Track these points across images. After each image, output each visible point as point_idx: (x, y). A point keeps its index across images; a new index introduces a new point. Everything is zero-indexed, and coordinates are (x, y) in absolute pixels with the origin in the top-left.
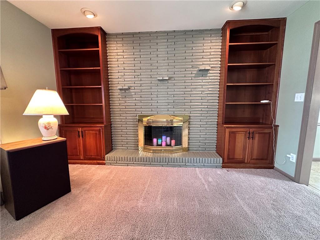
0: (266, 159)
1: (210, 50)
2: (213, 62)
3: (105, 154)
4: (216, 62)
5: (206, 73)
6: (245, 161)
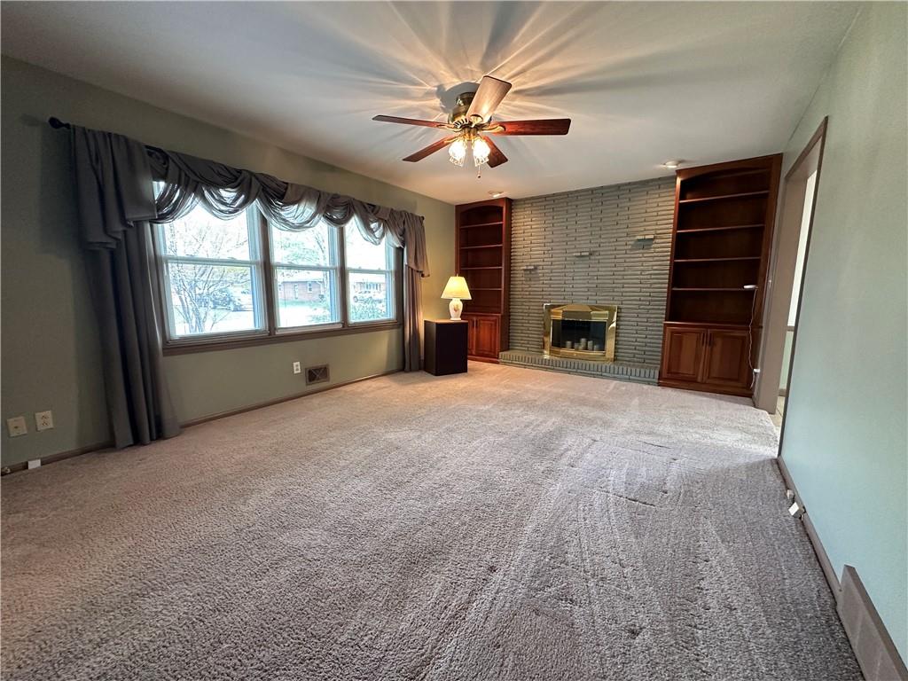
1: (657, 209)
2: (660, 227)
3: (499, 351)
5: (648, 243)
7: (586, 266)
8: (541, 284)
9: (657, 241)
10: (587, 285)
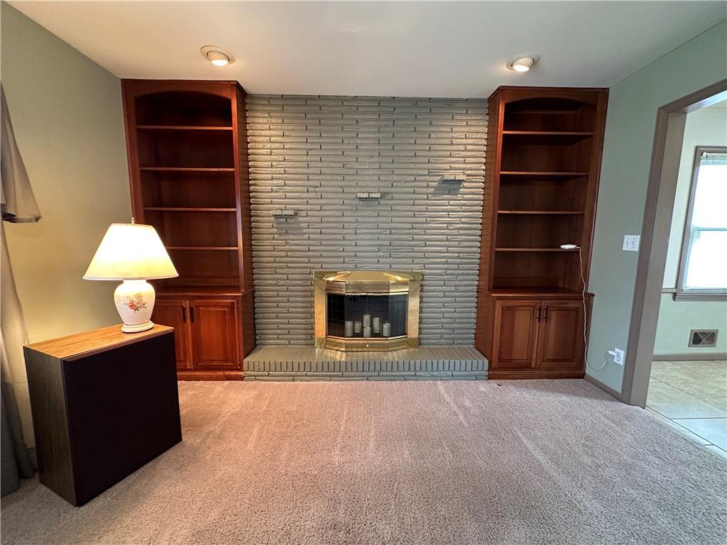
0: (570, 361)
1: (464, 141)
2: (469, 166)
3: (242, 356)
4: (477, 166)
5: (456, 186)
6: (531, 364)
7: (373, 214)
8: (305, 240)
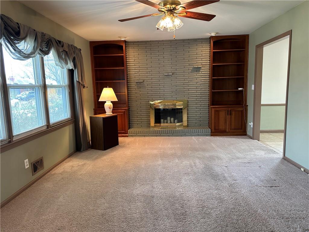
2: (203, 62)
4: (206, 61)
5: (199, 69)
7: (170, 80)
8: (146, 90)
9: (202, 68)
10: (172, 90)
